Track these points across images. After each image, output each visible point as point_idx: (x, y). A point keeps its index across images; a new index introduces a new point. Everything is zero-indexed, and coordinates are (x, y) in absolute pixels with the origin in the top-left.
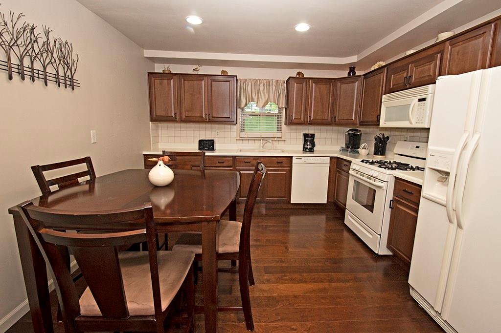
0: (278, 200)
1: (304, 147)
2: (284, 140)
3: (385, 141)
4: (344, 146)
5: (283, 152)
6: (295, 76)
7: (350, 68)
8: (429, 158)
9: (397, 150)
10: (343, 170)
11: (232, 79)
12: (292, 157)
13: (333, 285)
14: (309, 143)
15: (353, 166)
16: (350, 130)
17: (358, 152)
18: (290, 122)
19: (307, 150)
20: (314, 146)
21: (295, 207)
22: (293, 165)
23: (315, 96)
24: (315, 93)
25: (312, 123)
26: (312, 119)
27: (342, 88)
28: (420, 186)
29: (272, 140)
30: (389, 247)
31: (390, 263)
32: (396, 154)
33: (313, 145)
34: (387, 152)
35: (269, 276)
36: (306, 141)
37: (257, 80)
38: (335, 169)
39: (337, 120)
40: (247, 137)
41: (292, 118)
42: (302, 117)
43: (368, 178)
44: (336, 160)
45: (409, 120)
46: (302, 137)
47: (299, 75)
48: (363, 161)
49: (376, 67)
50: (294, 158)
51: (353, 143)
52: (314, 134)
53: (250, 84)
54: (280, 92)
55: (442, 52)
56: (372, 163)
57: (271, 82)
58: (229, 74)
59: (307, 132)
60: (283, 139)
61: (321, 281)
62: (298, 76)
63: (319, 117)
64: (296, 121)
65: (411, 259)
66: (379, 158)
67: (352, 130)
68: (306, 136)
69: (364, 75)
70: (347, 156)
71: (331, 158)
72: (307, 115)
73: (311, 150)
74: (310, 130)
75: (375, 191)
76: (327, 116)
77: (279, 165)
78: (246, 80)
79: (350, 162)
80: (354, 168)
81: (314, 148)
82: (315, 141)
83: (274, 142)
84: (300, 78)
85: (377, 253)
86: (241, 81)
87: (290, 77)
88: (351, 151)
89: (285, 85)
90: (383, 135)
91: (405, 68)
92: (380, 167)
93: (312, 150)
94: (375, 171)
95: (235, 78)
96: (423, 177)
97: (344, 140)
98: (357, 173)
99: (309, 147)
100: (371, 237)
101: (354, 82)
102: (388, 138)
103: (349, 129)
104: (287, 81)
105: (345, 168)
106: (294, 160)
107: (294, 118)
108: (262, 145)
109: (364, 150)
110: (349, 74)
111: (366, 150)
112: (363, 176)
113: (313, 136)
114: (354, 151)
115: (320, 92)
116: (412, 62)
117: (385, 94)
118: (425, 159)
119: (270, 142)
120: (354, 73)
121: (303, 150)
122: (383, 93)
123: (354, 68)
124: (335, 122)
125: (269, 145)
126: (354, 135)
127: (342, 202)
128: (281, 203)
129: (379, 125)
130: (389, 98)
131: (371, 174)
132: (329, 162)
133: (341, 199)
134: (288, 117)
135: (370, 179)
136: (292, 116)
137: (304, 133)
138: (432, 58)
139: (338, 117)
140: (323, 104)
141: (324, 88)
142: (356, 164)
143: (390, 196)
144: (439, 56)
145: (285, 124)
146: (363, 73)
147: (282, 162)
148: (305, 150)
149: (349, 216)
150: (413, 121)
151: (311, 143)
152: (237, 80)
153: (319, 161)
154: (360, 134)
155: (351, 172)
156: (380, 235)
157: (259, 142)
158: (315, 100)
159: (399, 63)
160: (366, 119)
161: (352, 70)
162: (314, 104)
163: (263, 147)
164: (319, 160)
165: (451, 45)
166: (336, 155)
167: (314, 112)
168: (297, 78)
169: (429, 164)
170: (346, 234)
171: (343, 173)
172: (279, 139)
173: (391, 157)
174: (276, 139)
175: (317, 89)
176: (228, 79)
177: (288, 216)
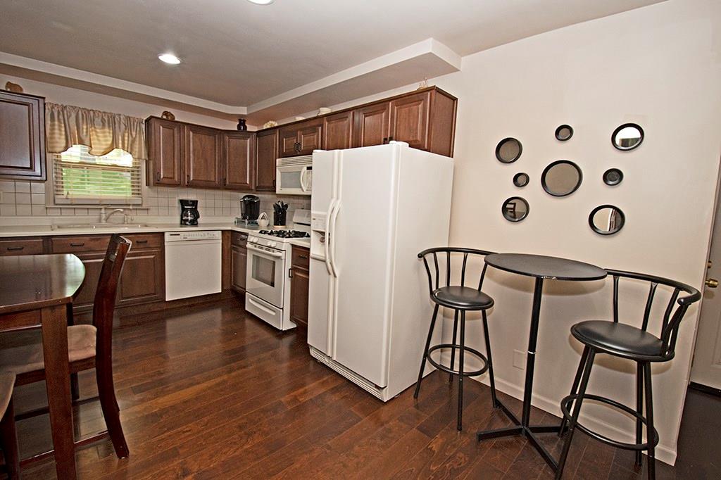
0: (143, 301)
1: (182, 219)
2: (148, 209)
3: (283, 209)
4: (240, 216)
5: (146, 226)
6: (160, 117)
7: (240, 120)
8: (313, 223)
9: (295, 219)
10: (240, 246)
11: (35, 103)
12: (163, 234)
13: (233, 374)
14: (190, 213)
15: (251, 239)
16: (245, 197)
17: (257, 224)
18: (156, 181)
19: (188, 223)
20: (198, 217)
21: (174, 306)
22: (166, 244)
23: (194, 150)
24: (193, 144)
25: (192, 185)
26: (191, 179)
27: (231, 144)
28: (309, 249)
29: (124, 209)
30: (292, 319)
31: (295, 335)
32: (295, 223)
33: (196, 215)
34: (287, 222)
35: (141, 395)
36: (183, 209)
37: (89, 111)
38: (229, 246)
39: (227, 183)
40: (71, 204)
41: (160, 177)
42: (176, 175)
43: (266, 249)
44: (229, 235)
45: (301, 187)
46: (178, 205)
47: (167, 116)
48: (261, 232)
49: (268, 127)
50: (167, 235)
51: (251, 211)
52: (197, 201)
53: (73, 115)
54: (134, 136)
55: (322, 126)
56: (271, 233)
57: (117, 117)
58: (25, 92)
59: (184, 197)
60: (144, 207)
61: (219, 375)
62: (165, 117)
63: (202, 178)
64: (166, 181)
65: (307, 321)
66: (279, 228)
67: (248, 196)
68: (183, 203)
69: (257, 132)
70: (245, 228)
71: (223, 231)
72: (184, 173)
73: (194, 223)
74: (190, 195)
75: (274, 262)
76: (214, 177)
77: (142, 246)
78: (65, 107)
79: (247, 235)
80: (251, 240)
81: (198, 220)
82: (199, 209)
83: (127, 211)
84: (168, 121)
85: (281, 329)
86: (52, 108)
87: (152, 117)
88: (249, 223)
89: (144, 126)
90: (282, 203)
91: (294, 134)
92: (278, 236)
93: (196, 223)
94: (273, 241)
95: (41, 100)
96: (309, 241)
97: (240, 210)
98: (255, 247)
99: (189, 218)
100: (274, 314)
101: (245, 138)
102: (287, 206)
103: (245, 195)
104: (146, 121)
105: (241, 243)
106: (167, 237)
107: (162, 177)
108: (104, 217)
109: (263, 220)
110: (239, 127)
111: (265, 219)
112: (261, 248)
113: (195, 203)
114: (252, 223)
115: (201, 144)
116: (301, 130)
117: (279, 158)
118: (310, 225)
119: (122, 212)
120: (245, 128)
121: (181, 224)
122: (277, 156)
123: (244, 121)
124: (225, 185)
125: (118, 217)
126: (251, 203)
127: (241, 286)
128: (149, 304)
129: (275, 191)
130: (283, 164)
131: (269, 245)
132: (220, 238)
133: (240, 283)
134: (151, 174)
135: (269, 250)
136: (159, 173)
137: (181, 198)
138: (314, 130)
139: (229, 179)
140: (206, 161)
141: (207, 140)
142: (254, 236)
143: (289, 265)
144: (320, 128)
145: (148, 184)
146: (255, 129)
147: (146, 242)
148: (183, 222)
149: (250, 300)
150: (305, 189)
151: (192, 213)
152: (45, 104)
153: (206, 237)
154: (259, 202)
155: (248, 245)
156: (283, 309)
157: (98, 211)
158: (194, 154)
159: (289, 127)
160: (262, 184)
161: (242, 123)
162: (194, 160)
163: (106, 220)
164: (206, 235)
165: (328, 121)
166: (229, 228)
167: (194, 170)
168: (164, 119)
169: (313, 227)
170: (248, 322)
171: (240, 249)
172: (138, 207)
173: (291, 227)
174: (131, 207)
175: (197, 140)
176: (24, 100)
177: (164, 320)
